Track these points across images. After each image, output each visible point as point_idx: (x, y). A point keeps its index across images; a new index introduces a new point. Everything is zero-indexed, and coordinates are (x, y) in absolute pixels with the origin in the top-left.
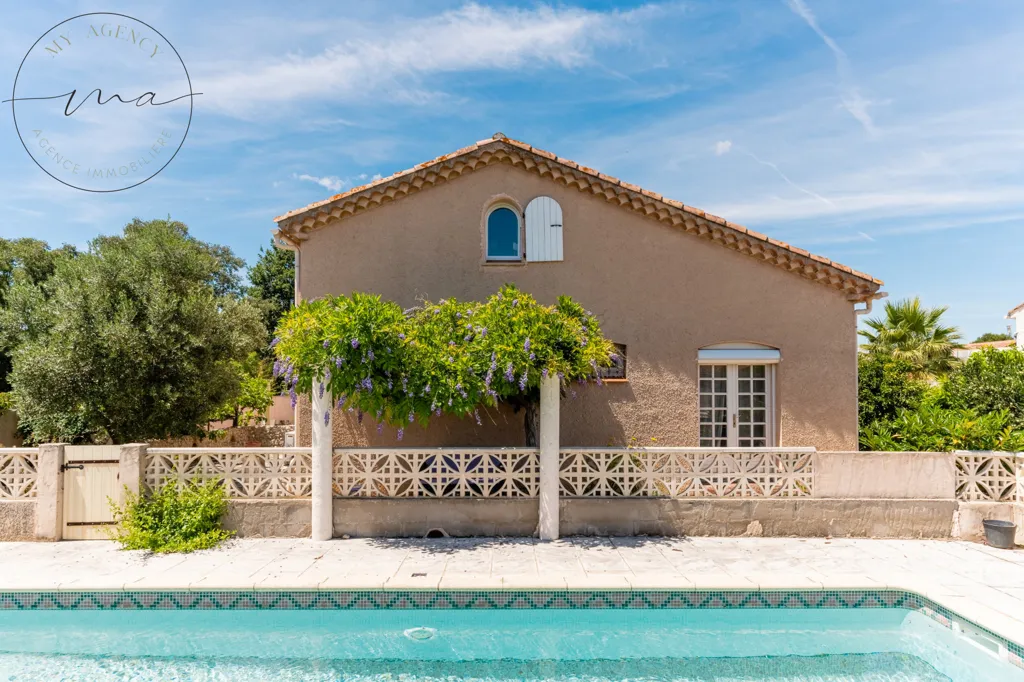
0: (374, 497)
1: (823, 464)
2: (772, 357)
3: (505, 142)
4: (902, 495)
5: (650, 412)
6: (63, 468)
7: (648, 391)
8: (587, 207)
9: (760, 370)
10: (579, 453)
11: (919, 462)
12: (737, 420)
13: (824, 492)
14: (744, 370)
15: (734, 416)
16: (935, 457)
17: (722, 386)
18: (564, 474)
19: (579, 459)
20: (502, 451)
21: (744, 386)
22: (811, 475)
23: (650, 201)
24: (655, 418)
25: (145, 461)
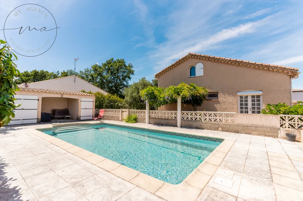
0: (154, 118)
1: (238, 116)
2: (260, 93)
3: (190, 54)
4: (262, 125)
5: (224, 107)
6: (122, 112)
7: (224, 102)
8: (209, 63)
9: (258, 96)
10: (185, 112)
11: (267, 117)
12: (251, 109)
13: (238, 123)
14: (253, 97)
15: (250, 108)
16: (272, 116)
17: (247, 101)
18: (182, 116)
19: (185, 113)
20: (172, 111)
21: (253, 101)
22: (235, 119)
23: (222, 60)
24: (226, 108)
25: (129, 111)
